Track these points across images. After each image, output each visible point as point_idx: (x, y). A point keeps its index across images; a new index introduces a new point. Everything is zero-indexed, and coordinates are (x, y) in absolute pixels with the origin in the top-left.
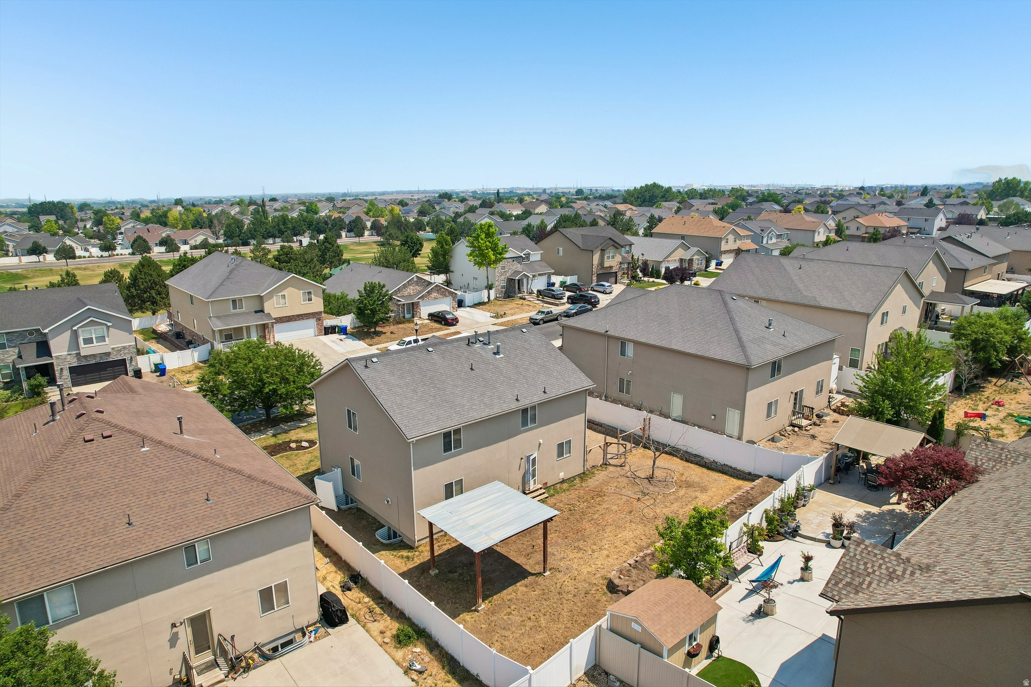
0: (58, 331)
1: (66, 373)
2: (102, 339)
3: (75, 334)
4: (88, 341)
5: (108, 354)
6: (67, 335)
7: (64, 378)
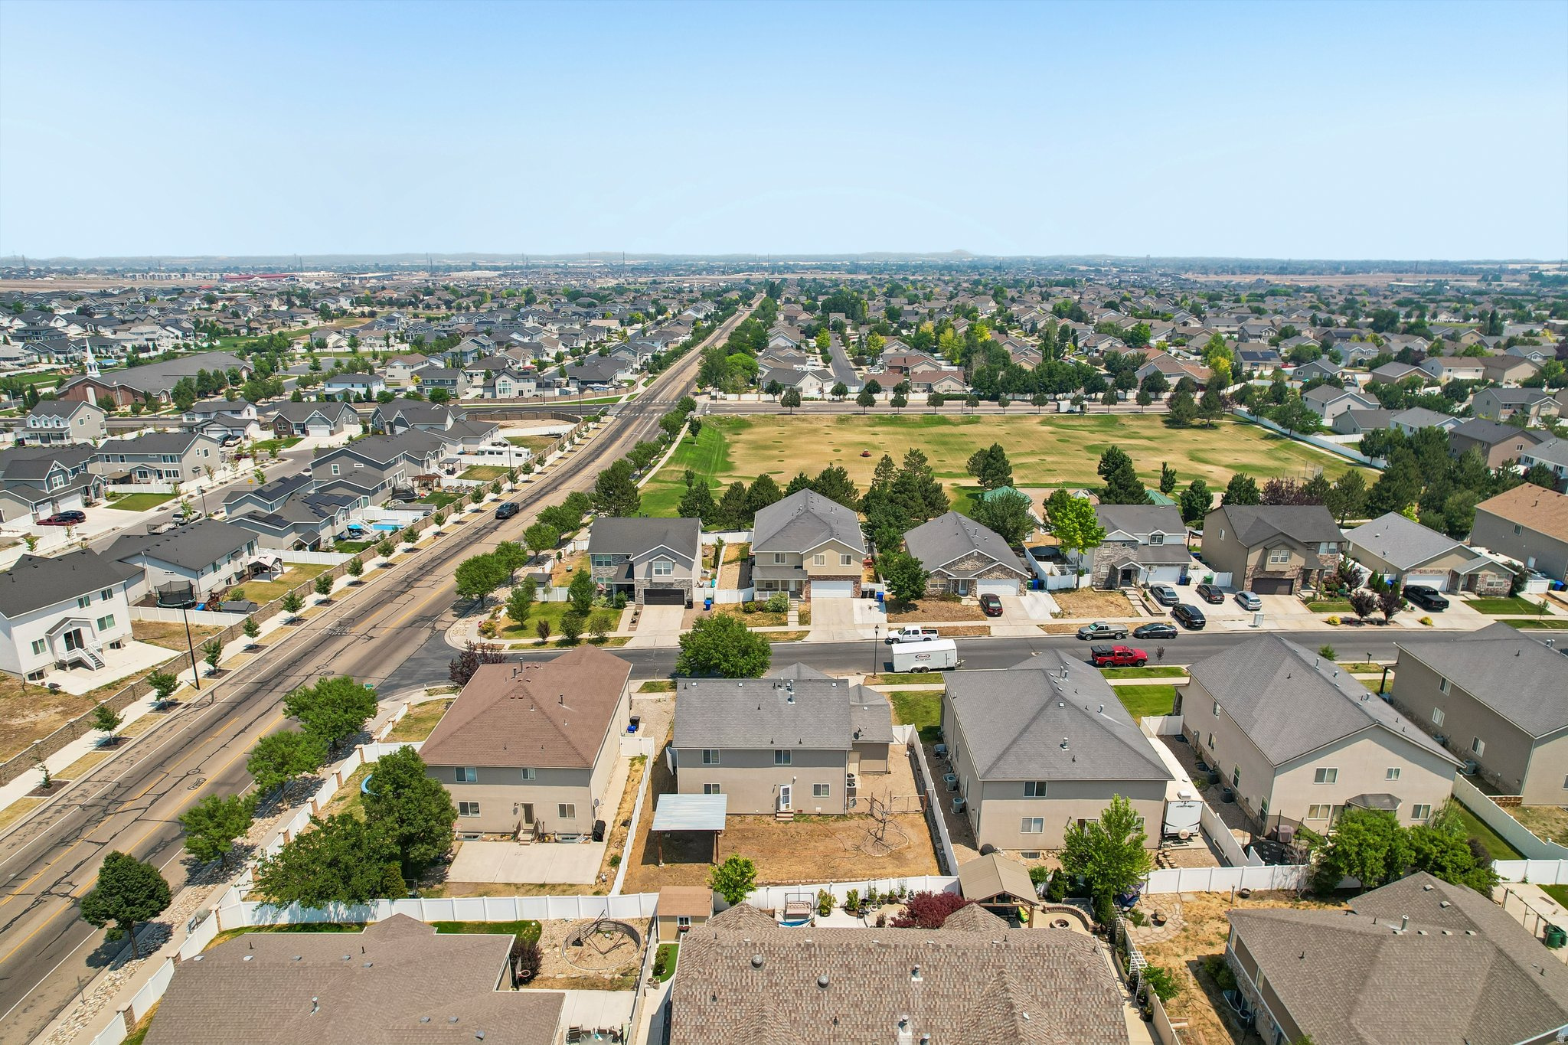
0: (641, 561)
1: (642, 593)
2: (668, 571)
3: (650, 565)
4: (659, 572)
5: (672, 584)
6: (646, 564)
7: (640, 596)
